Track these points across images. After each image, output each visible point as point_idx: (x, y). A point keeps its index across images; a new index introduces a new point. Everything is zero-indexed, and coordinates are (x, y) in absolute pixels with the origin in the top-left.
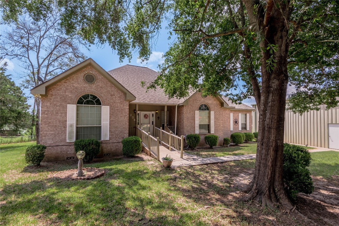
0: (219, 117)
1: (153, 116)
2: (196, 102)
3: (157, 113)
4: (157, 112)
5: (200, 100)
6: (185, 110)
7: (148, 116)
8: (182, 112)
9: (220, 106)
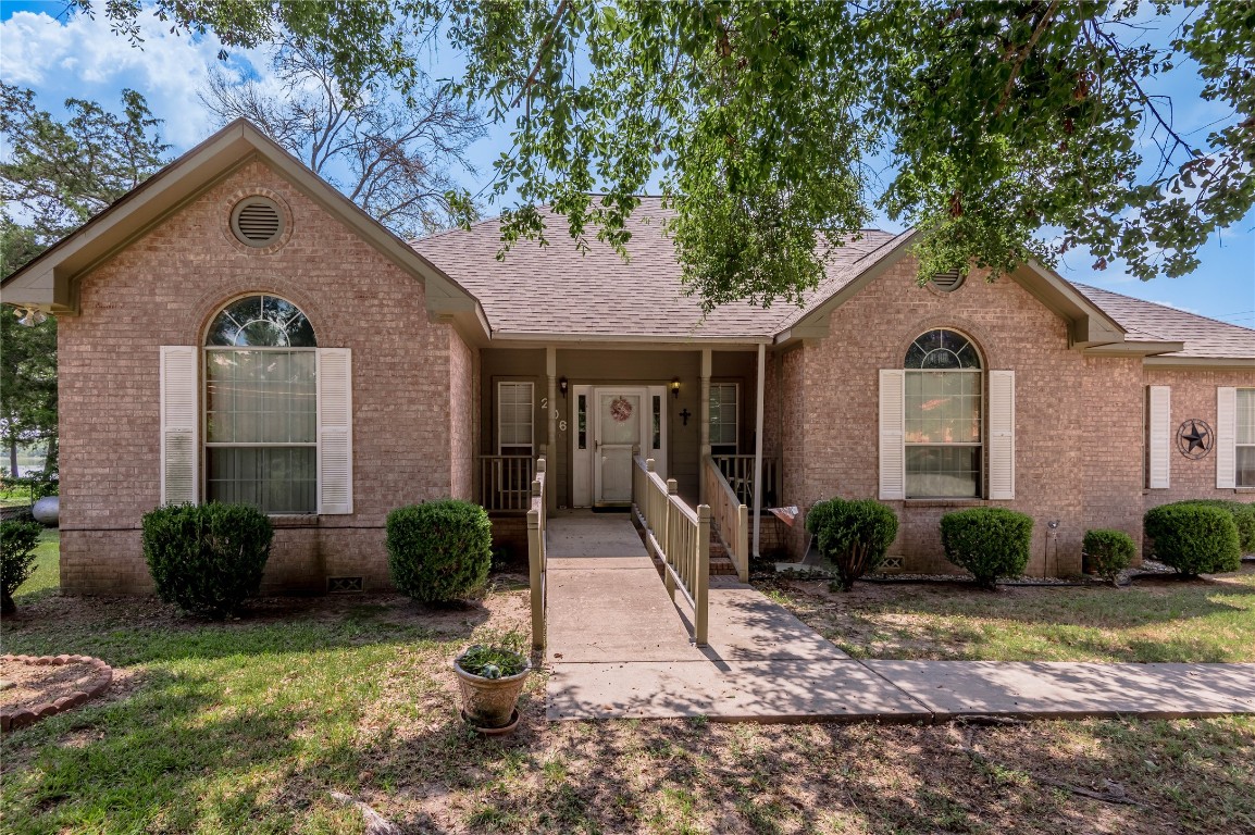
0: (1050, 406)
1: (656, 408)
2: (889, 322)
3: (675, 391)
4: (676, 384)
5: (914, 311)
6: (809, 366)
7: (629, 407)
8: (798, 378)
9: (1064, 341)
